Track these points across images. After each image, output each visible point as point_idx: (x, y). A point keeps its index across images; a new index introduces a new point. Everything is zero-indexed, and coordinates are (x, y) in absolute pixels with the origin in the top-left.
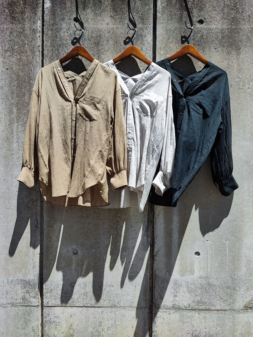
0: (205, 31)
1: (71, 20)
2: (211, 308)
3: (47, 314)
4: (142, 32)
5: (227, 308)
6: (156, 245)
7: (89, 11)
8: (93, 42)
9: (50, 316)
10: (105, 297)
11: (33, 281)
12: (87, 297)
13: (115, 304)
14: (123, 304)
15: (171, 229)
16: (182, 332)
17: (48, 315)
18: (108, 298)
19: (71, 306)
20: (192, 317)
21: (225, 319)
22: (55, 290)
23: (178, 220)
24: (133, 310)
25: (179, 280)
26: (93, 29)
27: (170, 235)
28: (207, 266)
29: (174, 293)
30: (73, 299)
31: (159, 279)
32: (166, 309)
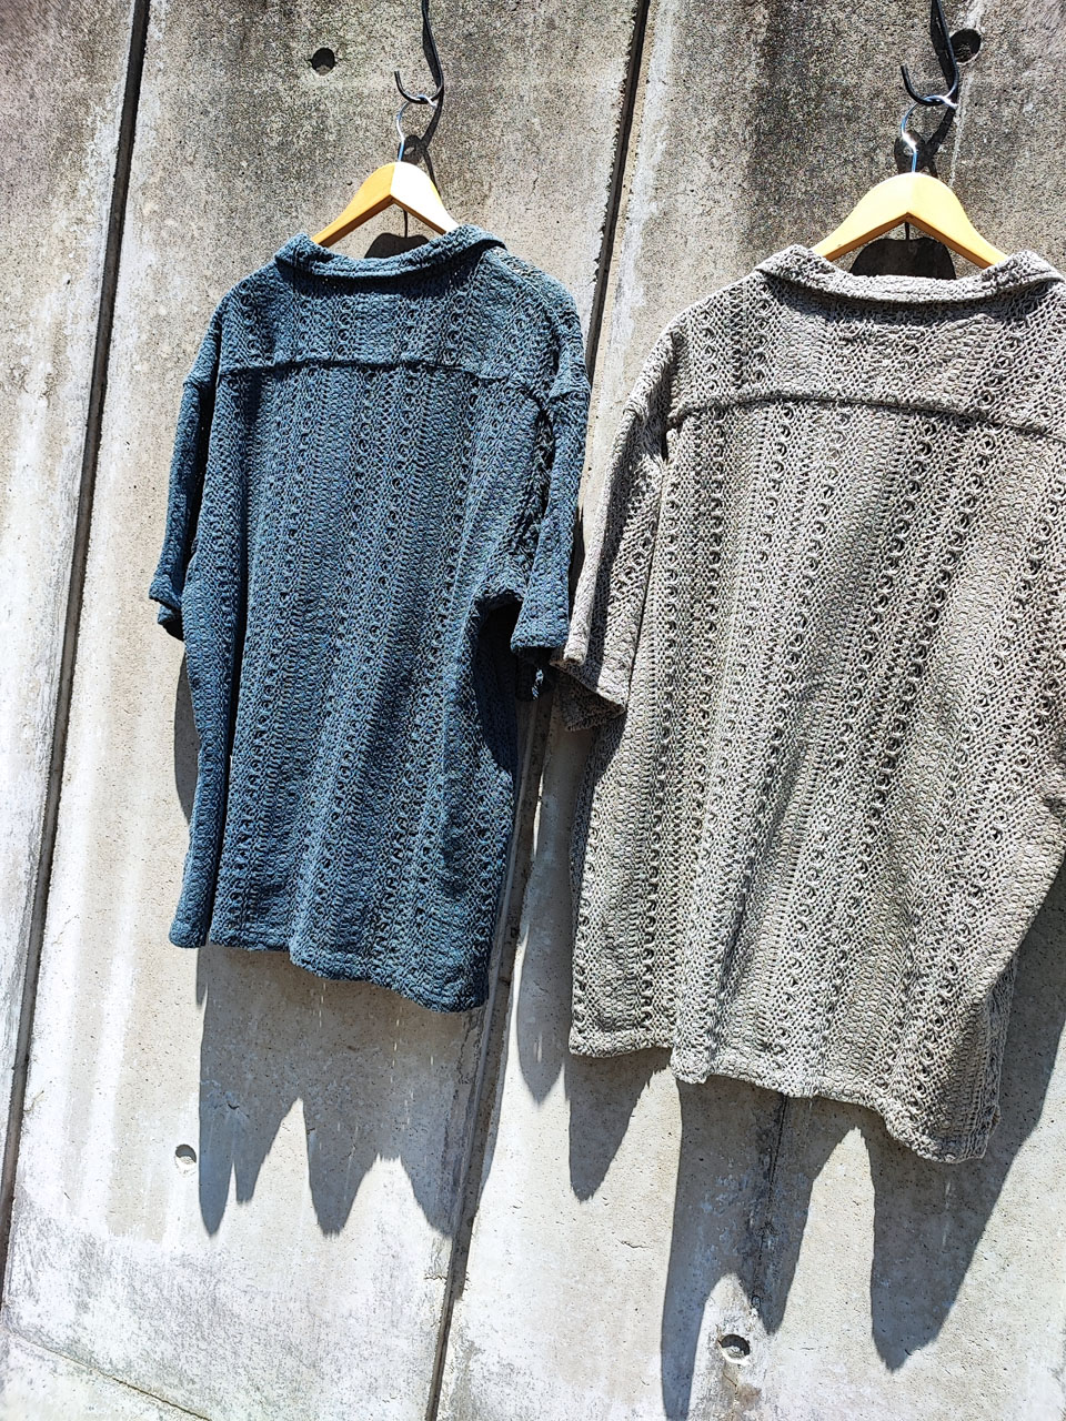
0: (337, 108)
4: (81, 114)
6: (34, 1067)
15: (99, 1016)
23: (128, 983)
25: (103, 1245)
27: (90, 1040)
29: (77, 1293)
31: (32, 1216)
32: (45, 1347)
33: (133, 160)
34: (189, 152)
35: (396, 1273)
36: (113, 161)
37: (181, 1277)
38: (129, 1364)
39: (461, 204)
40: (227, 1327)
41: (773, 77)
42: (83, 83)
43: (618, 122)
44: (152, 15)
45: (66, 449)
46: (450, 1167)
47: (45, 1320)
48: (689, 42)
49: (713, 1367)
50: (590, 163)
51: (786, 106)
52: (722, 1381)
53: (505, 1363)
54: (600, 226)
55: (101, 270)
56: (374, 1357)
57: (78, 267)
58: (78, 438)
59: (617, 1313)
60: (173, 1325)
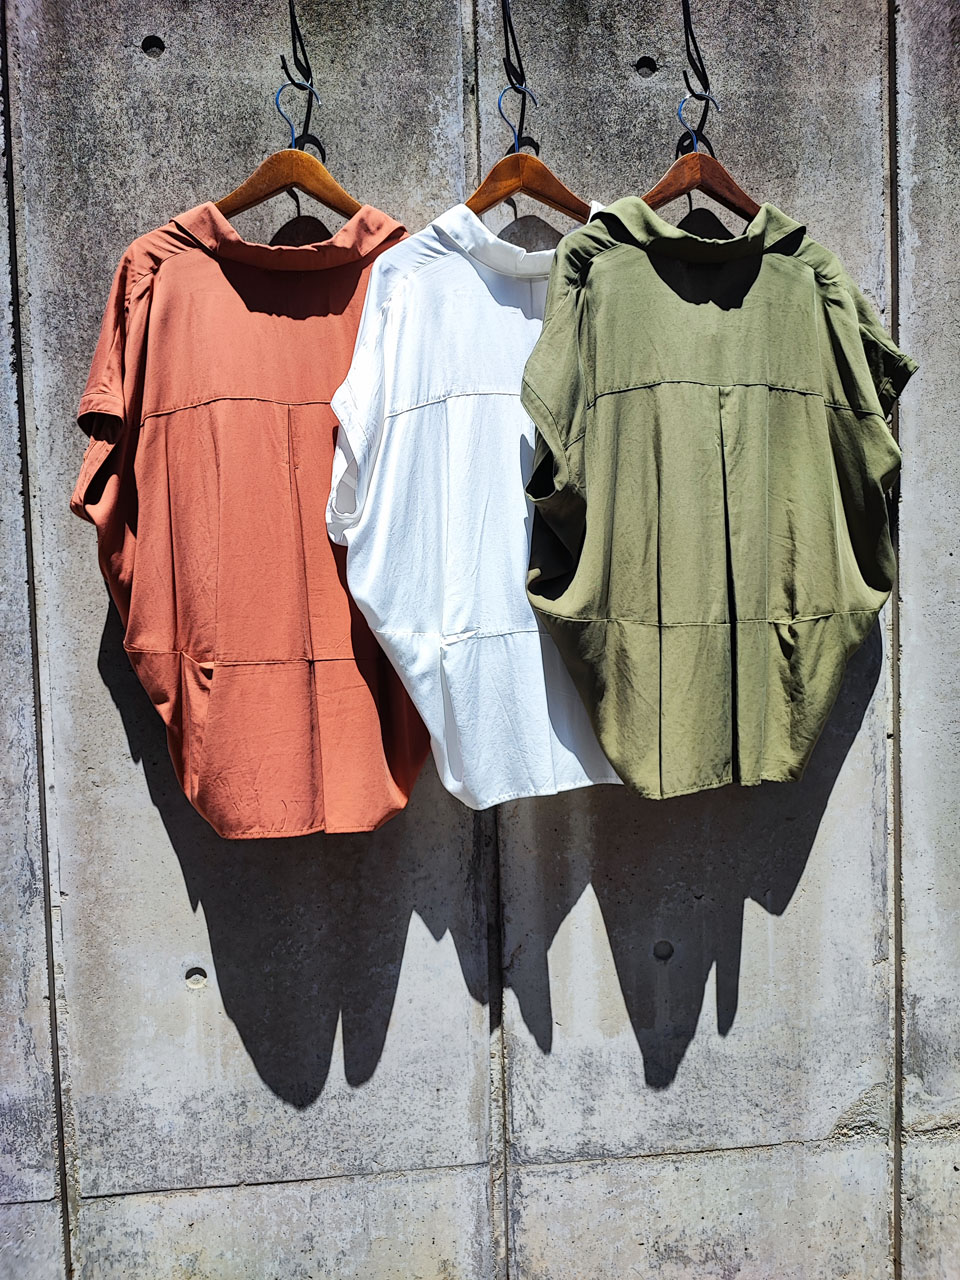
0: (664, 104)
1: (132, 49)
2: (719, 1142)
3: (94, 1227)
4: (421, 102)
5: (775, 1137)
6: (509, 928)
7: (206, 12)
8: (227, 136)
9: (107, 1232)
10: (324, 1141)
11: (31, 1105)
12: (250, 1146)
13: (364, 1162)
14: (393, 1160)
15: (564, 864)
16: (619, 1240)
17: (100, 1230)
18: (335, 1145)
19: (190, 1186)
20: (653, 1180)
21: (771, 1179)
22: (122, 1133)
23: (587, 829)
24: (432, 1177)
25: (600, 1051)
26: (223, 85)
27: (559, 887)
29: (582, 1102)
30: (197, 1160)
32: (557, 1162)
39: (777, 177)
42: (418, 74)
46: (878, 880)
53: (939, 999)
54: (881, 191)
56: (844, 1038)
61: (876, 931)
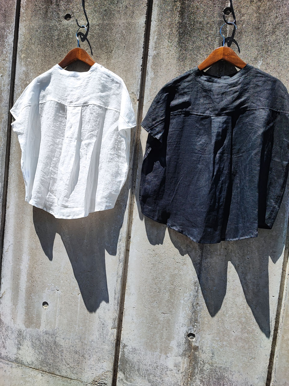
2: (55, 372)
4: (3, 32)
5: (73, 376)
6: (2, 286)
15: (19, 270)
20: (35, 377)
23: (27, 260)
25: (24, 331)
27: (17, 277)
28: (55, 320)
29: (17, 345)
31: (3, 326)
32: (9, 361)
33: (18, 44)
34: (33, 41)
35: (104, 329)
36: (13, 44)
37: (46, 337)
38: (33, 362)
39: (106, 53)
40: (59, 349)
41: (182, 19)
42: (3, 24)
43: (145, 31)
44: (21, 6)
45: (3, 120)
46: (116, 299)
47: (8, 353)
48: (161, 11)
49: (186, 342)
50: (138, 41)
51: (186, 27)
52: (189, 345)
53: (133, 348)
54: (142, 57)
55: (10, 72)
56: (99, 351)
57: (4, 72)
58: (6, 117)
59: (162, 331)
60: (44, 350)
61: (114, 317)
